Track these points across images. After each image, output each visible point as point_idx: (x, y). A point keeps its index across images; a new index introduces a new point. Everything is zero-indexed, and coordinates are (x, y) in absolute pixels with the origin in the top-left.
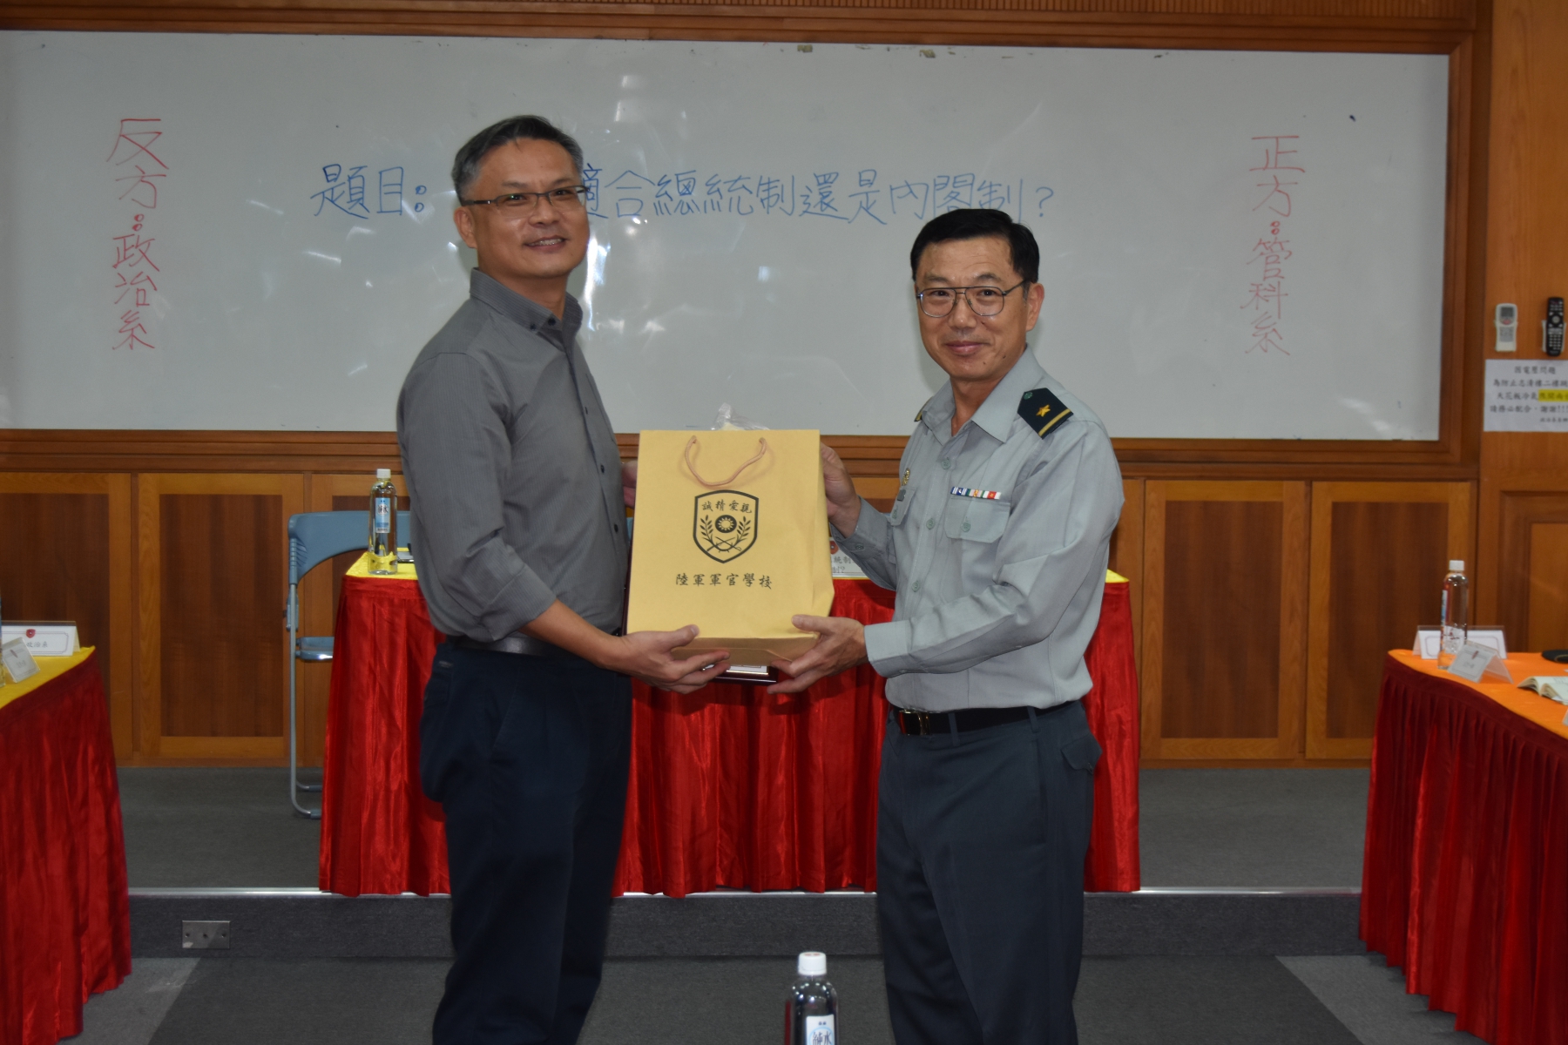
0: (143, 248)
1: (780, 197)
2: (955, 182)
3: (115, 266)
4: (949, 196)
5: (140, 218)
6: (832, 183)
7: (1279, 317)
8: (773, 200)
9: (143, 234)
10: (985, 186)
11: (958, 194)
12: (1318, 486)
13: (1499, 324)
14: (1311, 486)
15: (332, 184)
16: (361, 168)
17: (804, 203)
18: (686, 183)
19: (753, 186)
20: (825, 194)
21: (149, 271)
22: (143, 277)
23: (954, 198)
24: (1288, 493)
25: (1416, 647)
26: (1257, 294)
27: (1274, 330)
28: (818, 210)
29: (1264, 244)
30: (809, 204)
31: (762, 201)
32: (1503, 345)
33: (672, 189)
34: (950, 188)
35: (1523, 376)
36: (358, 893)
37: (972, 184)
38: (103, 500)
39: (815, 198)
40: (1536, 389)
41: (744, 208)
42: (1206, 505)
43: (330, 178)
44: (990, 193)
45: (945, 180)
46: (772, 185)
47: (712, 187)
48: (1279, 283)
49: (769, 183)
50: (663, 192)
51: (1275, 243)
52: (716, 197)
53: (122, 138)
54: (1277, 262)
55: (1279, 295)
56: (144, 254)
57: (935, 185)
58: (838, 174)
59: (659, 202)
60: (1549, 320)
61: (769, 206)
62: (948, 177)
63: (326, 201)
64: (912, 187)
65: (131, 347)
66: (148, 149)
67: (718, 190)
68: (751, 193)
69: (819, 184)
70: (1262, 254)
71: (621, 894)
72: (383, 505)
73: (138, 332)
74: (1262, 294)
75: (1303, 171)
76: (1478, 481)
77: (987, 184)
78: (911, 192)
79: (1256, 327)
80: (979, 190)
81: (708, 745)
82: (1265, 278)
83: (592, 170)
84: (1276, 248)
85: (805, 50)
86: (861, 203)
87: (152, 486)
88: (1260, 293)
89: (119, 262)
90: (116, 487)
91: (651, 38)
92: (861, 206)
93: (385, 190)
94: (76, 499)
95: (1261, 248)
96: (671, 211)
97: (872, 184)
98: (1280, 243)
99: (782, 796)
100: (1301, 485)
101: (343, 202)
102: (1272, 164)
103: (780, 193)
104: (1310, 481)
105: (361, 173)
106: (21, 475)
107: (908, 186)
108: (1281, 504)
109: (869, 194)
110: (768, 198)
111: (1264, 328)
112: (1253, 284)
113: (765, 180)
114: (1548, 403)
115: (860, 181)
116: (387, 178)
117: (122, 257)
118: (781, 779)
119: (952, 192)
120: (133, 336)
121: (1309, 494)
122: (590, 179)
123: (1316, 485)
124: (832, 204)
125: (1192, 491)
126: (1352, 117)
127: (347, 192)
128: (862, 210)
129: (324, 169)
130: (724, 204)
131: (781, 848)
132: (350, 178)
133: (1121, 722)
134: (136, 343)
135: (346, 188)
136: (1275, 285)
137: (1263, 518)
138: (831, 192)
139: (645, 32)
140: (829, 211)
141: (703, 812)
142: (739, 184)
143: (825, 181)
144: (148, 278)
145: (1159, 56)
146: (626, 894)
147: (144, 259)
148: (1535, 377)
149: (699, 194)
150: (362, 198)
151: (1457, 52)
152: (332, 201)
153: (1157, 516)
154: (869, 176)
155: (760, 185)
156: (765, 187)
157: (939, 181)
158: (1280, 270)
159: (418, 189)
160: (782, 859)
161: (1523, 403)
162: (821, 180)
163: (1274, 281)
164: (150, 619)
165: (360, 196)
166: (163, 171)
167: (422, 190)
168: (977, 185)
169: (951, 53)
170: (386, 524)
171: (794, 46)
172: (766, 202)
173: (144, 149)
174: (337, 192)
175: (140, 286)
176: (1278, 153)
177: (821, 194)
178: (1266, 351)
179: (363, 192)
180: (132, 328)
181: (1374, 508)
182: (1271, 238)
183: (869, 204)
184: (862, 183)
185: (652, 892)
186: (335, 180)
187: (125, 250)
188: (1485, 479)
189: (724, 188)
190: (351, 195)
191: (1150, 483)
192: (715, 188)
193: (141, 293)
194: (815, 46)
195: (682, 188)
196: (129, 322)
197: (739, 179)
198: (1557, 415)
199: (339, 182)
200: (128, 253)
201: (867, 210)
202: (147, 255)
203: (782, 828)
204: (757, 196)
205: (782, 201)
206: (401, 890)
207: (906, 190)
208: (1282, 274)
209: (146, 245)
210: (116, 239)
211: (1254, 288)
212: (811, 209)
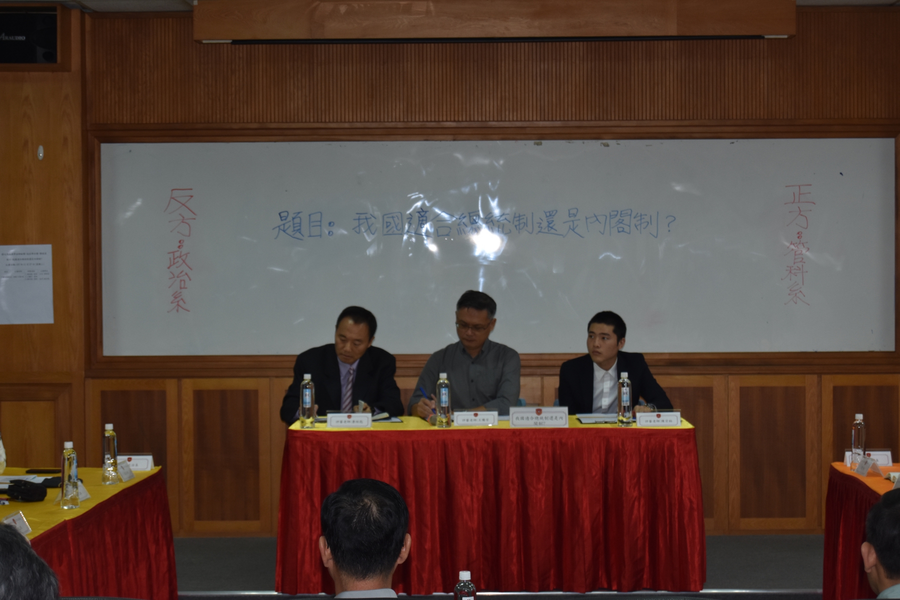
0: (184, 257)
1: (526, 224)
2: (621, 214)
3: (169, 268)
4: (618, 221)
5: (182, 242)
6: (554, 216)
7: (803, 284)
8: (522, 226)
9: (184, 250)
10: (638, 215)
11: (623, 220)
12: (825, 378)
14: (821, 377)
15: (284, 222)
16: (299, 213)
17: (539, 227)
18: (474, 217)
19: (511, 218)
20: (550, 222)
21: (187, 270)
22: (184, 273)
23: (621, 223)
24: (809, 381)
25: (845, 461)
26: (790, 272)
27: (800, 291)
28: (546, 230)
29: (794, 244)
30: (542, 228)
31: (516, 226)
33: (467, 221)
34: (618, 217)
36: (296, 593)
37: (630, 215)
38: (163, 394)
39: (545, 224)
41: (506, 230)
42: (762, 389)
43: (283, 218)
44: (641, 219)
45: (616, 213)
46: (521, 218)
48: (802, 265)
49: (519, 216)
50: (462, 222)
51: (800, 243)
52: (491, 224)
53: (172, 200)
54: (801, 254)
55: (802, 272)
56: (184, 261)
57: (610, 216)
58: (557, 211)
59: (460, 228)
61: (519, 229)
62: (618, 212)
63: (281, 232)
64: (598, 217)
65: (177, 311)
66: (186, 204)
67: (492, 221)
68: (510, 222)
69: (547, 217)
70: (792, 250)
71: (431, 593)
73: (181, 303)
74: (793, 272)
75: (814, 204)
77: (639, 214)
78: (597, 220)
79: (790, 290)
80: (635, 218)
81: (476, 516)
82: (794, 263)
83: (423, 211)
84: (801, 246)
85: (538, 144)
86: (570, 226)
87: (189, 385)
88: (792, 271)
89: (170, 266)
90: (170, 386)
91: (454, 140)
92: (570, 228)
93: (312, 224)
94: (149, 393)
95: (792, 246)
96: (467, 232)
97: (575, 216)
98: (803, 244)
99: (514, 543)
100: (815, 377)
101: (290, 231)
102: (797, 200)
103: (525, 221)
104: (820, 374)
105: (300, 215)
106: (120, 381)
107: (596, 216)
108: (805, 387)
109: (575, 222)
110: (519, 225)
111: (795, 290)
112: (788, 267)
113: (517, 215)
115: (569, 214)
116: (313, 218)
117: (172, 263)
118: (513, 535)
119: (620, 219)
120: (178, 305)
121: (820, 382)
122: (422, 216)
123: (824, 377)
124: (554, 227)
125: (755, 381)
126: (841, 174)
127: (292, 225)
128: (571, 230)
129: (280, 214)
130: (495, 228)
131: (514, 568)
132: (293, 219)
134: (180, 308)
135: (291, 223)
136: (801, 267)
137: (794, 396)
138: (553, 221)
139: (451, 137)
140: (552, 231)
141: (474, 551)
142: (503, 217)
143: (550, 215)
144: (186, 274)
145: (733, 143)
146: (435, 594)
147: (184, 264)
149: (482, 223)
150: (300, 229)
152: (284, 231)
153: (735, 395)
154: (574, 211)
155: (515, 217)
156: (518, 219)
157: (612, 213)
158: (803, 259)
159: (330, 223)
160: (515, 573)
162: (548, 214)
163: (800, 265)
164: (188, 457)
165: (299, 228)
166: (194, 216)
167: (332, 224)
168: (633, 215)
169: (618, 144)
171: (532, 142)
172: (518, 227)
173: (183, 205)
174: (287, 226)
175: (182, 278)
176: (800, 194)
177: (548, 222)
178: (796, 303)
179: (300, 226)
180: (178, 301)
181: (857, 389)
182: (798, 241)
183: (575, 226)
184: (571, 215)
185: (448, 592)
186: (286, 219)
187: (174, 259)
189: (495, 220)
190: (294, 227)
191: (730, 377)
192: (490, 220)
193: (183, 282)
194: (544, 142)
195: (472, 220)
196: (176, 298)
197: (503, 214)
199: (288, 220)
200: (176, 261)
201: (573, 230)
202: (186, 261)
203: (515, 560)
204: (513, 223)
205: (527, 226)
206: (318, 592)
207: (595, 219)
208: (804, 261)
209: (185, 256)
210: (169, 253)
211: (789, 269)
212: (543, 230)
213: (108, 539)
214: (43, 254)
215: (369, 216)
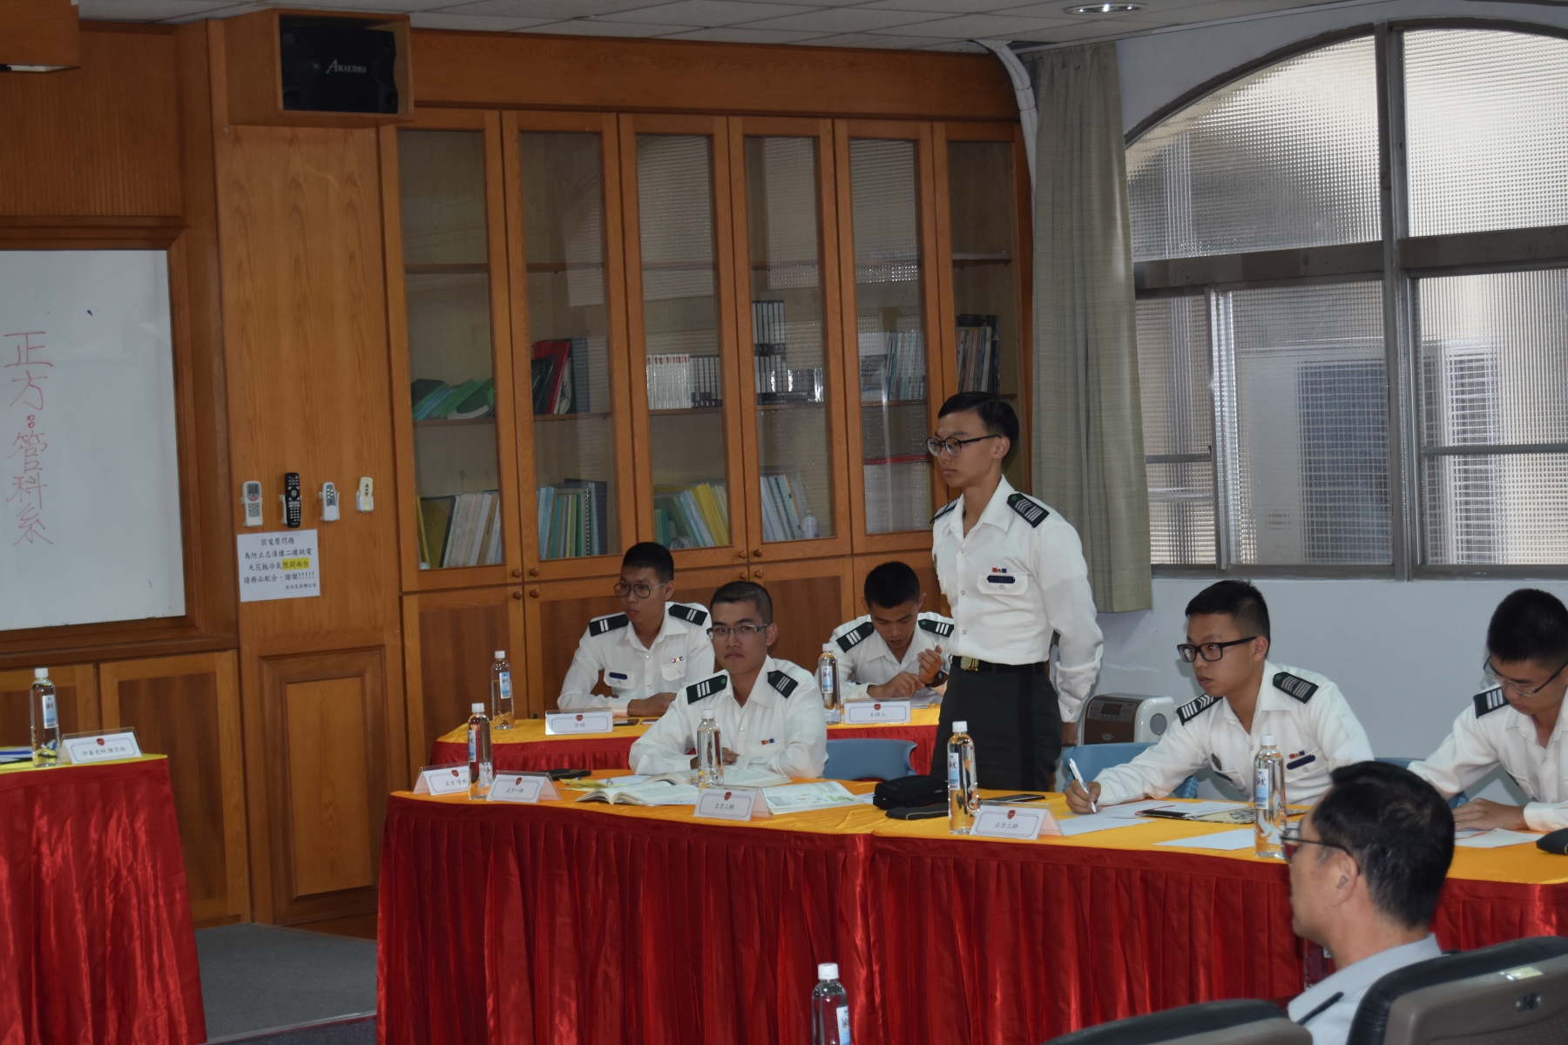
7: (41, 508)
12: (105, 668)
13: (247, 501)
14: (99, 668)
24: (81, 677)
26: (20, 487)
27: (37, 520)
29: (22, 437)
32: (252, 521)
35: (268, 547)
40: (280, 559)
48: (38, 474)
51: (32, 436)
54: (35, 454)
55: (39, 487)
60: (288, 495)
70: (21, 447)
74: (24, 486)
75: (50, 365)
76: (238, 649)
79: (22, 519)
82: (26, 471)
84: (33, 440)
88: (22, 486)
95: (20, 442)
98: (37, 436)
102: (23, 360)
104: (97, 664)
108: (75, 687)
111: (29, 519)
112: (16, 478)
114: (291, 571)
121: (97, 676)
123: (103, 667)
126: (89, 312)
136: (35, 477)
148: (278, 548)
151: (174, 247)
158: (38, 463)
161: (270, 573)
163: (33, 473)
176: (28, 348)
178: (32, 542)
181: (156, 683)
182: (28, 431)
188: (245, 647)
198: (297, 582)
208: (39, 466)
211: (17, 481)
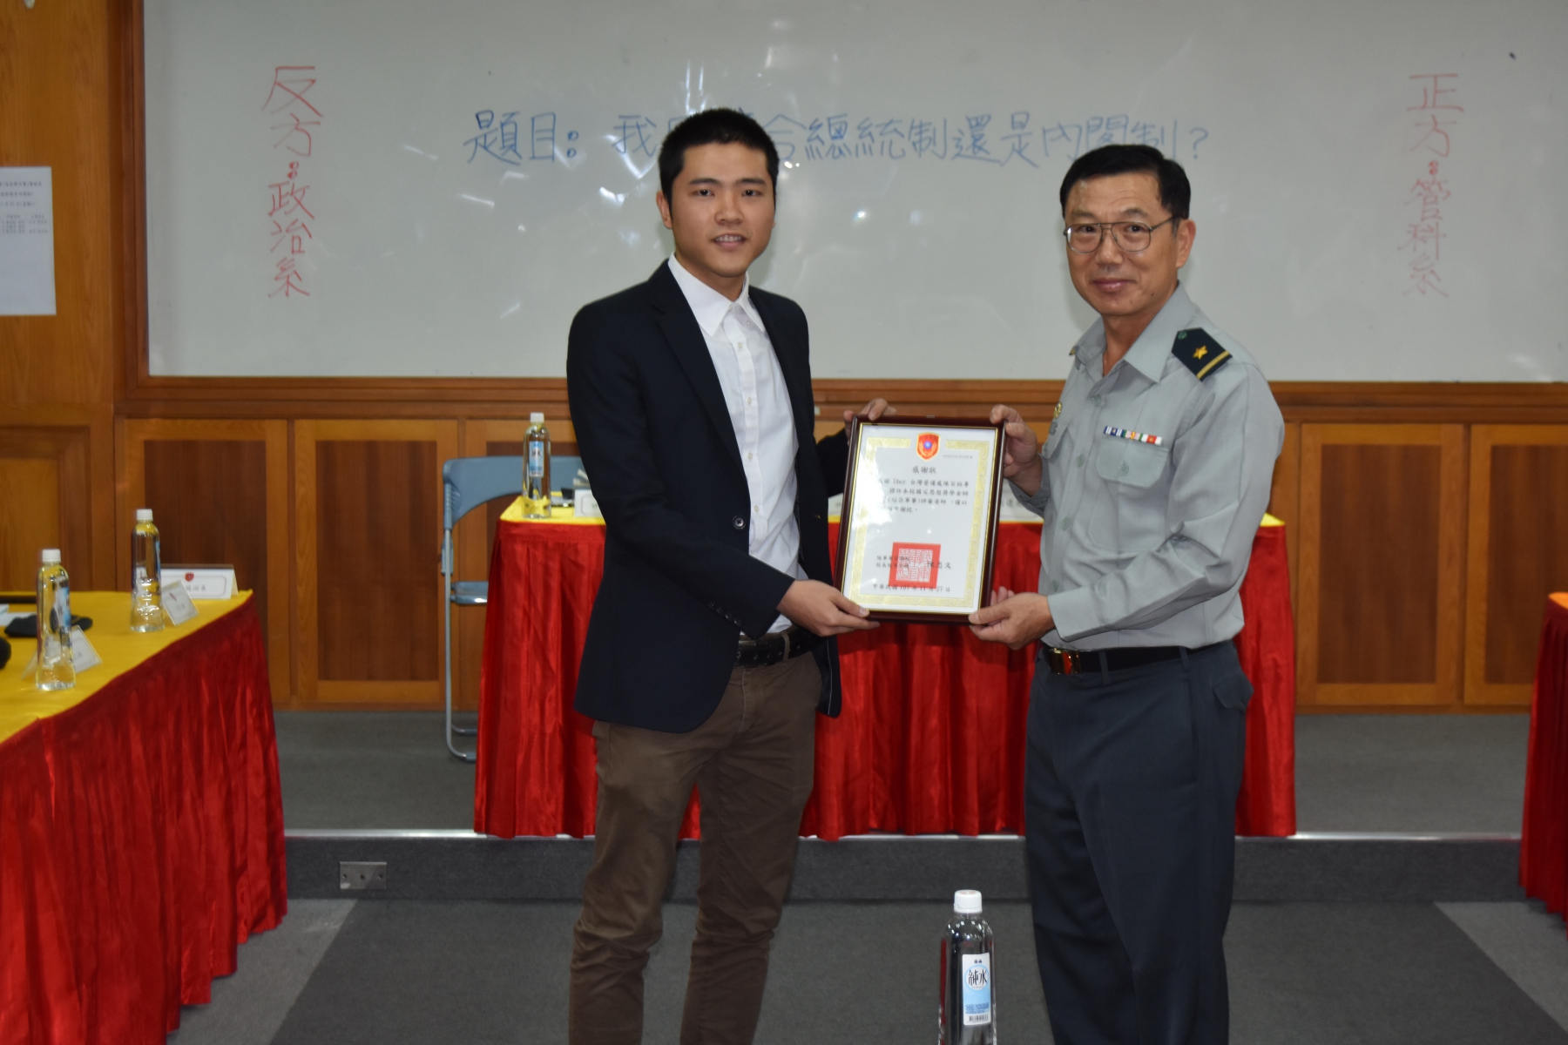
0: (298, 195)
1: (932, 140)
2: (1108, 124)
3: (271, 214)
4: (1102, 133)
5: (295, 166)
6: (984, 125)
7: (1437, 258)
8: (924, 144)
9: (299, 182)
10: (1138, 127)
11: (1111, 132)
12: (1478, 430)
14: (1469, 429)
15: (485, 131)
16: (513, 114)
17: (957, 146)
18: (838, 127)
19: (904, 129)
20: (977, 137)
21: (304, 218)
22: (298, 224)
24: (1445, 436)
26: (1415, 235)
27: (1432, 271)
28: (970, 152)
29: (1422, 184)
30: (962, 147)
31: (914, 144)
33: (824, 133)
34: (1103, 130)
36: (514, 835)
37: (1125, 126)
38: (260, 447)
39: (967, 141)
41: (896, 151)
42: (1363, 450)
43: (483, 124)
44: (1144, 135)
45: (1097, 122)
46: (924, 128)
47: (864, 130)
48: (1437, 224)
49: (921, 126)
50: (814, 136)
51: (1433, 183)
52: (867, 140)
53: (277, 89)
54: (1435, 202)
55: (1437, 236)
56: (299, 202)
57: (1088, 127)
58: (990, 117)
59: (811, 147)
61: (921, 149)
62: (1102, 120)
63: (479, 148)
64: (1065, 129)
65: (287, 294)
66: (303, 96)
67: (870, 134)
68: (902, 136)
69: (971, 127)
70: (1420, 194)
72: (537, 449)
73: (294, 280)
74: (1420, 235)
75: (1461, 109)
77: (1141, 125)
78: (1064, 134)
79: (1415, 269)
80: (1133, 131)
81: (861, 689)
82: (1423, 219)
84: (1435, 188)
86: (1013, 145)
87: (308, 433)
88: (1418, 234)
89: (274, 210)
90: (273, 433)
92: (1013, 149)
93: (537, 136)
94: (234, 446)
95: (1419, 189)
96: (823, 154)
97: (1024, 126)
98: (1439, 183)
99: (935, 740)
100: (1459, 428)
101: (495, 148)
102: (1430, 103)
103: (932, 137)
104: (1468, 424)
105: (514, 118)
106: (179, 422)
107: (1061, 127)
108: (1439, 447)
109: (1022, 137)
110: (920, 141)
111: (1422, 269)
112: (1410, 225)
113: (917, 123)
115: (1013, 123)
116: (539, 124)
117: (278, 205)
118: (934, 722)
119: (1105, 134)
120: (288, 283)
121: (1468, 437)
123: (1475, 428)
124: (985, 147)
125: (1349, 434)
126: (1512, 55)
127: (500, 139)
128: (1015, 153)
129: (477, 117)
130: (876, 147)
131: (935, 791)
132: (502, 125)
133: (1276, 665)
134: (291, 290)
135: (499, 134)
136: (1434, 226)
137: (1420, 462)
138: (983, 135)
140: (981, 154)
141: (857, 755)
142: (891, 127)
143: (978, 123)
144: (303, 225)
147: (299, 207)
149: (850, 138)
150: (515, 144)
152: (485, 148)
153: (1313, 461)
154: (1020, 118)
155: (912, 128)
156: (917, 130)
157: (1093, 123)
158: (1438, 211)
159: (570, 135)
160: (936, 802)
162: (974, 123)
163: (1432, 222)
164: (307, 564)
165: (512, 142)
166: (318, 118)
167: (574, 136)
168: (1130, 128)
170: (540, 468)
172: (918, 146)
173: (298, 97)
174: (490, 139)
175: (296, 234)
176: (1436, 91)
177: (973, 136)
178: (1424, 293)
179: (515, 139)
180: (288, 278)
181: (1534, 451)
182: (1429, 178)
183: (1023, 144)
184: (1015, 125)
186: (488, 126)
187: (280, 197)
189: (875, 132)
190: (503, 141)
191: (1305, 427)
192: (867, 132)
193: (296, 241)
195: (833, 132)
196: (285, 270)
197: (891, 122)
199: (492, 127)
200: (283, 201)
201: (1020, 152)
202: (303, 202)
203: (936, 770)
204: (909, 138)
205: (934, 144)
206: (556, 832)
207: (1059, 132)
208: (1440, 215)
209: (301, 192)
210: (271, 186)
211: (1412, 229)
212: (963, 152)
213: (137, 749)
214: (36, 184)
215: (642, 122)
